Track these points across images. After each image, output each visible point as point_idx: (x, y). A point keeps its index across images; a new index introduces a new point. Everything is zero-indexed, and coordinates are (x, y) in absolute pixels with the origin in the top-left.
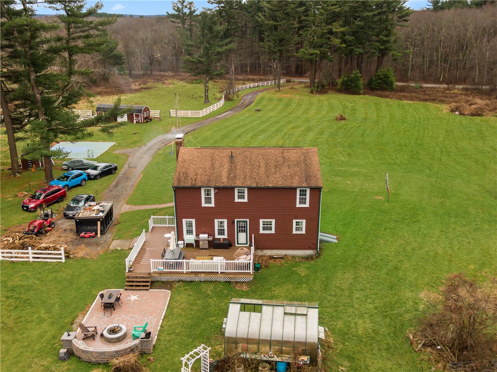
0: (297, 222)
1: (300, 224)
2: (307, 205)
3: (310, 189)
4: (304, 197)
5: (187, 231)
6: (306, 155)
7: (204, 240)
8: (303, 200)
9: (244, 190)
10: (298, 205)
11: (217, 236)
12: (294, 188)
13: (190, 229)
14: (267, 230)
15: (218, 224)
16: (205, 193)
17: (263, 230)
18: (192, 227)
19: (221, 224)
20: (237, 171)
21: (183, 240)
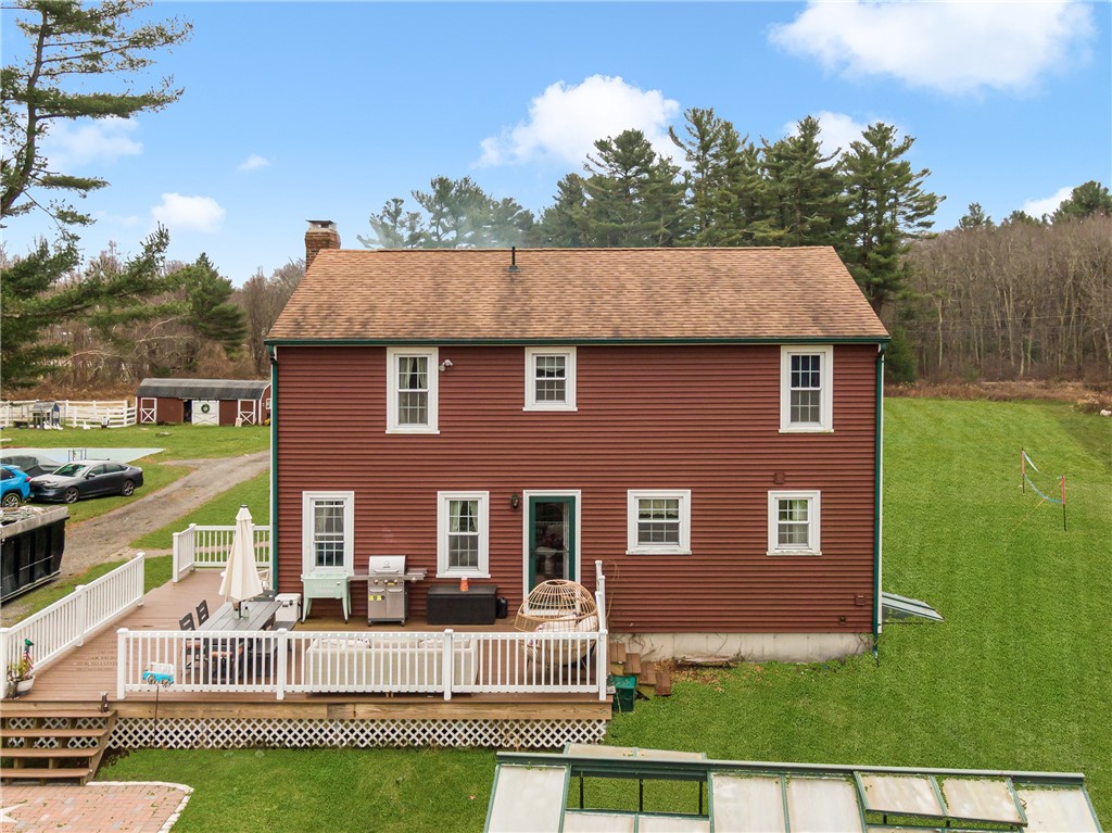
0: (783, 504)
1: (797, 510)
2: (825, 424)
3: (834, 351)
4: (811, 388)
5: (320, 546)
6: (794, 263)
7: (388, 580)
8: (805, 401)
9: (561, 359)
10: (787, 426)
11: (444, 571)
12: (768, 349)
13: (331, 538)
14: (658, 538)
15: (451, 513)
16: (402, 377)
17: (643, 538)
18: (341, 530)
19: (464, 511)
20: (534, 301)
21: (299, 589)
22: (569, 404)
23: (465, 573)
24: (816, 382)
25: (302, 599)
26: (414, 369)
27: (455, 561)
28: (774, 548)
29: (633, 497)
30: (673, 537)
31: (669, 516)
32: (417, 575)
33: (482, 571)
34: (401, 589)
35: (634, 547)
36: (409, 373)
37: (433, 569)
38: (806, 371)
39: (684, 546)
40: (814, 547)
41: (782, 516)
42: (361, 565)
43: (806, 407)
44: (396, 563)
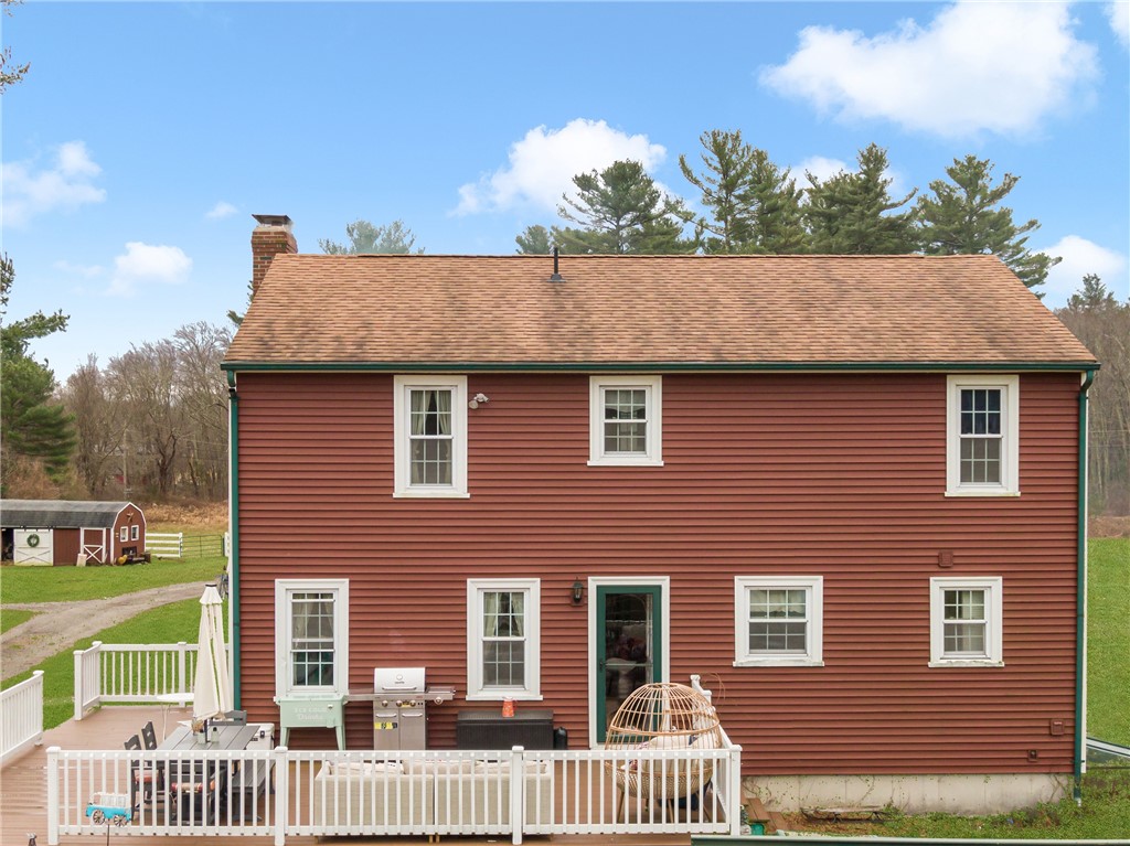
0: (950, 596)
1: (969, 604)
2: (1009, 485)
3: (1020, 383)
4: (988, 435)
5: (299, 657)
6: (947, 274)
7: (401, 701)
8: (979, 454)
9: (640, 394)
10: (955, 487)
11: (478, 690)
12: (927, 379)
13: (315, 645)
14: (777, 644)
15: (487, 609)
16: (416, 419)
17: (756, 644)
18: (330, 634)
19: (505, 608)
20: (595, 318)
21: (273, 715)
22: (653, 456)
23: (507, 694)
24: (995, 428)
25: (277, 732)
26: (432, 407)
27: (490, 677)
28: (939, 657)
29: (743, 586)
30: (799, 643)
31: (792, 614)
32: (442, 695)
33: (531, 690)
34: (420, 713)
35: (744, 656)
36: (424, 412)
37: (462, 689)
38: (982, 412)
39: (813, 654)
40: (993, 655)
41: (950, 612)
42: (361, 679)
43: (982, 463)
44: (414, 677)
